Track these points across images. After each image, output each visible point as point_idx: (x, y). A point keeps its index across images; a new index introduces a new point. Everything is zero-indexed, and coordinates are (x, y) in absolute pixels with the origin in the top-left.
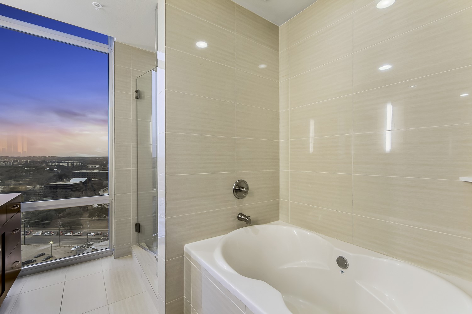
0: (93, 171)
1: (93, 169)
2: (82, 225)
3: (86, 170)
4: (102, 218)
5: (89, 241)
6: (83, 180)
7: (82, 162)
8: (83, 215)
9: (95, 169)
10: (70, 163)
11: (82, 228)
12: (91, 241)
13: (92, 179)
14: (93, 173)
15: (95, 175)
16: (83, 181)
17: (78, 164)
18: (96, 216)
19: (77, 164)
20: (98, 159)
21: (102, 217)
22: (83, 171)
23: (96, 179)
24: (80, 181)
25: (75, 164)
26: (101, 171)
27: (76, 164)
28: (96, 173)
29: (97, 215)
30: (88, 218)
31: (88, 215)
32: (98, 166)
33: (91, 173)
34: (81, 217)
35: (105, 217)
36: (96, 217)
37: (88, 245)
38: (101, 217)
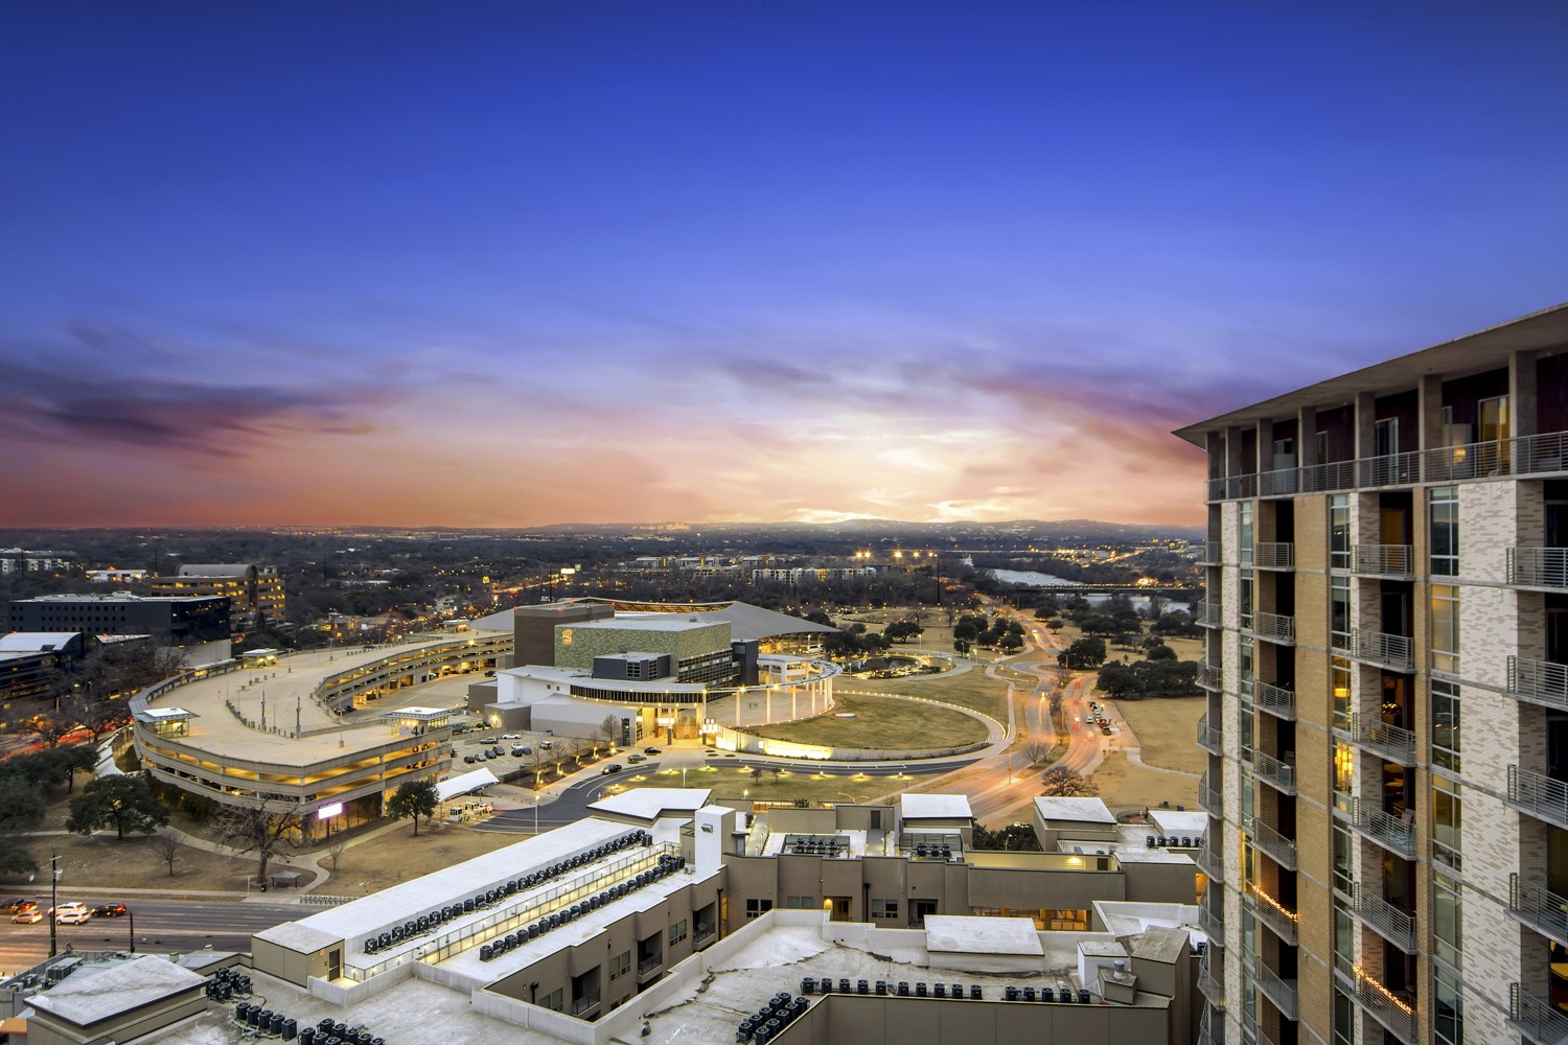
0: (108, 599)
1: (109, 587)
2: (37, 870)
3: (80, 592)
4: (135, 833)
5: (60, 950)
6: (59, 640)
7: (64, 553)
8: (42, 816)
9: (122, 586)
10: (9, 556)
11: (34, 883)
12: (68, 954)
13: (104, 639)
14: (106, 606)
15: (116, 617)
16: (59, 647)
17: (48, 561)
18: (107, 824)
19: (41, 564)
20: (142, 541)
21: (135, 827)
22: (61, 598)
23: (119, 637)
24: (45, 648)
25: (33, 565)
26: (144, 599)
27: (35, 562)
28: (123, 606)
29: (110, 819)
30: (66, 832)
31: (66, 816)
32: (138, 575)
33: (98, 606)
34: (35, 826)
35: (149, 827)
36: (103, 827)
37: (51, 974)
38: (129, 829)
